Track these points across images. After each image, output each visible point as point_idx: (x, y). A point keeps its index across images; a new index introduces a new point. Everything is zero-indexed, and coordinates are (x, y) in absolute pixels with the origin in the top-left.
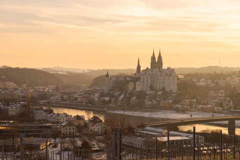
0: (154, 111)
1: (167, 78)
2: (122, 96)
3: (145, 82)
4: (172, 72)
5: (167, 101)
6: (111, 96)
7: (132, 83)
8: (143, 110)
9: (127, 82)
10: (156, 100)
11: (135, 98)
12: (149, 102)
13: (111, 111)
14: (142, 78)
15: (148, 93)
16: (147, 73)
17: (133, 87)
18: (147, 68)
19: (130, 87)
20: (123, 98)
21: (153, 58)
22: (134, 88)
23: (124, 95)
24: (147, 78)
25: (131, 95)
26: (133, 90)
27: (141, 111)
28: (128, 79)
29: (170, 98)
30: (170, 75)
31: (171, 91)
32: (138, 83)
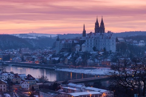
0: (93, 69)
1: (107, 40)
2: (70, 56)
3: (89, 44)
4: (111, 35)
5: (105, 60)
6: (61, 56)
7: (79, 45)
8: (85, 67)
9: (74, 45)
10: (98, 59)
11: (80, 58)
12: (91, 61)
13: (58, 69)
14: (86, 41)
15: (91, 53)
16: (91, 37)
17: (79, 48)
18: (91, 33)
19: (76, 48)
20: (71, 58)
21: (97, 24)
22: (80, 50)
23: (72, 55)
24: (91, 41)
25: (78, 55)
26: (80, 51)
27: (83, 68)
28: (75, 42)
29: (109, 57)
30: (110, 38)
31: (110, 51)
32: (83, 45)
